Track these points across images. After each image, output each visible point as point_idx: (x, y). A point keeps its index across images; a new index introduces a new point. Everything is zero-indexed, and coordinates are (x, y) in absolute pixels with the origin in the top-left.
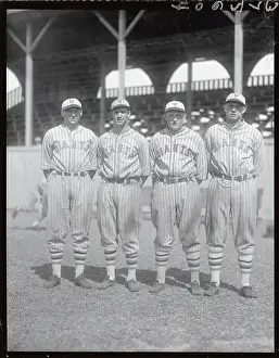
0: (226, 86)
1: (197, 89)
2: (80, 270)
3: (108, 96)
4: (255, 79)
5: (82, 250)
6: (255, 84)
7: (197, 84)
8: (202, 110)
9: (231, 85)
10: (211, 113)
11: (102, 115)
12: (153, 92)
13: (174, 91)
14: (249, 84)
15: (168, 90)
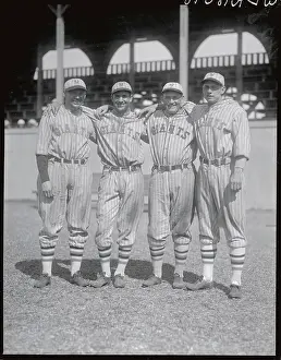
0: (169, 68)
1: (138, 70)
2: (76, 267)
3: (45, 77)
4: (199, 61)
5: (79, 245)
6: (199, 66)
7: (139, 66)
8: (144, 93)
9: (174, 67)
10: (154, 95)
11: (39, 97)
12: (93, 73)
13: (114, 72)
14: (193, 66)
15: (109, 72)
